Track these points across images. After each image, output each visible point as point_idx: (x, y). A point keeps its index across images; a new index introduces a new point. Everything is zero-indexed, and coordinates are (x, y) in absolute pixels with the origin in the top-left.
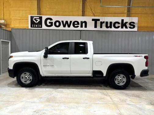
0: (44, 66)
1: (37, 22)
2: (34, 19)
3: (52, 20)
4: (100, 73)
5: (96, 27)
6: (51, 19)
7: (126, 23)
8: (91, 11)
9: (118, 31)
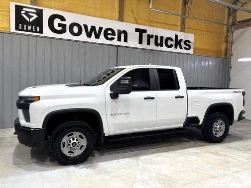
0: (112, 115)
1: (32, 20)
2: (23, 12)
3: (65, 20)
4: (195, 120)
5: (141, 42)
6: (62, 19)
7: (181, 40)
8: (132, 15)
9: (171, 52)
